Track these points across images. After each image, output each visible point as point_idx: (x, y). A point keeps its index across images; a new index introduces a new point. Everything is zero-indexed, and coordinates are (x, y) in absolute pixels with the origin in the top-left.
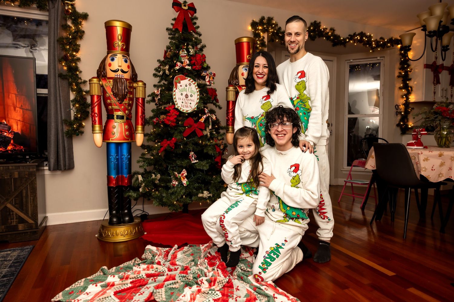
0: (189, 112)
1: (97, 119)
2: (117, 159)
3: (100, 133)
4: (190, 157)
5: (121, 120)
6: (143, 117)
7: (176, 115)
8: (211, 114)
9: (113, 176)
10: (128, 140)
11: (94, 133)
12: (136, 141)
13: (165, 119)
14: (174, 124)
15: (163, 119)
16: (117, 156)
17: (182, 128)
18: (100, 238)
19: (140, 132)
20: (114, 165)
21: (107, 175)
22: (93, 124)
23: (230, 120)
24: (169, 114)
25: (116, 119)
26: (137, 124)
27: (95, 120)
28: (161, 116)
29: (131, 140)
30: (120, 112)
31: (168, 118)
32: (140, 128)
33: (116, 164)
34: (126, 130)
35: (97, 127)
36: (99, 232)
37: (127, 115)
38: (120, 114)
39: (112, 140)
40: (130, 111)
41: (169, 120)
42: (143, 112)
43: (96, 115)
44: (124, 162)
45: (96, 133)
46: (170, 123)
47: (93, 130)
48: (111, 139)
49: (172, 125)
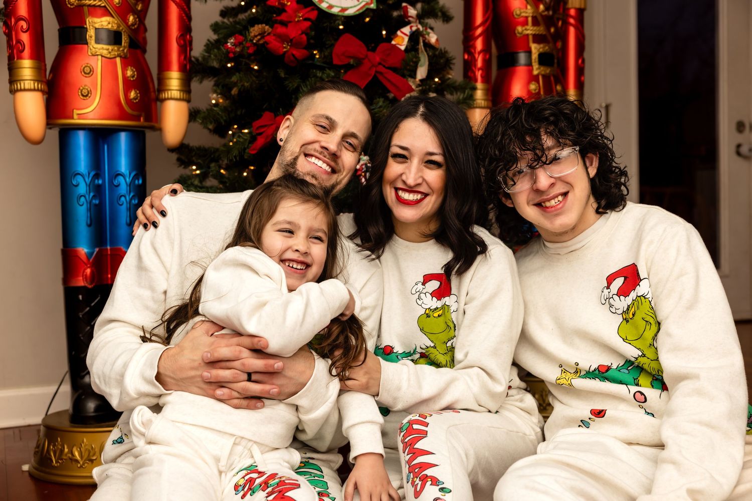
0: (350, 12)
1: (25, 38)
2: (98, 191)
3: (38, 90)
4: (360, 173)
5: (110, 47)
6: (185, 41)
7: (306, 19)
8: (423, 27)
9: (83, 249)
10: (137, 118)
11: (17, 91)
12: (160, 130)
13: (269, 34)
14: (299, 53)
15: (262, 34)
16: (97, 176)
17: (328, 71)
18: (41, 471)
19: (176, 94)
20: (89, 210)
21: (60, 246)
22: (11, 58)
23: (479, 63)
24: (283, 17)
25: (93, 42)
26: (164, 66)
27: (19, 41)
28: (252, 29)
29: (146, 120)
30: (108, 19)
31: (280, 29)
32: (174, 79)
33: (96, 205)
34: (129, 85)
35: (27, 68)
36: (36, 453)
37: (131, 29)
38: (110, 26)
39: (79, 119)
40: (141, 16)
41: (283, 38)
42: (186, 28)
43: (24, 24)
44: (123, 199)
45: (25, 90)
46: (286, 47)
47: (13, 78)
48: (76, 112)
49: (293, 55)
